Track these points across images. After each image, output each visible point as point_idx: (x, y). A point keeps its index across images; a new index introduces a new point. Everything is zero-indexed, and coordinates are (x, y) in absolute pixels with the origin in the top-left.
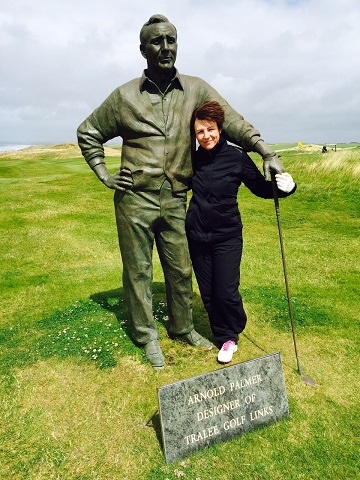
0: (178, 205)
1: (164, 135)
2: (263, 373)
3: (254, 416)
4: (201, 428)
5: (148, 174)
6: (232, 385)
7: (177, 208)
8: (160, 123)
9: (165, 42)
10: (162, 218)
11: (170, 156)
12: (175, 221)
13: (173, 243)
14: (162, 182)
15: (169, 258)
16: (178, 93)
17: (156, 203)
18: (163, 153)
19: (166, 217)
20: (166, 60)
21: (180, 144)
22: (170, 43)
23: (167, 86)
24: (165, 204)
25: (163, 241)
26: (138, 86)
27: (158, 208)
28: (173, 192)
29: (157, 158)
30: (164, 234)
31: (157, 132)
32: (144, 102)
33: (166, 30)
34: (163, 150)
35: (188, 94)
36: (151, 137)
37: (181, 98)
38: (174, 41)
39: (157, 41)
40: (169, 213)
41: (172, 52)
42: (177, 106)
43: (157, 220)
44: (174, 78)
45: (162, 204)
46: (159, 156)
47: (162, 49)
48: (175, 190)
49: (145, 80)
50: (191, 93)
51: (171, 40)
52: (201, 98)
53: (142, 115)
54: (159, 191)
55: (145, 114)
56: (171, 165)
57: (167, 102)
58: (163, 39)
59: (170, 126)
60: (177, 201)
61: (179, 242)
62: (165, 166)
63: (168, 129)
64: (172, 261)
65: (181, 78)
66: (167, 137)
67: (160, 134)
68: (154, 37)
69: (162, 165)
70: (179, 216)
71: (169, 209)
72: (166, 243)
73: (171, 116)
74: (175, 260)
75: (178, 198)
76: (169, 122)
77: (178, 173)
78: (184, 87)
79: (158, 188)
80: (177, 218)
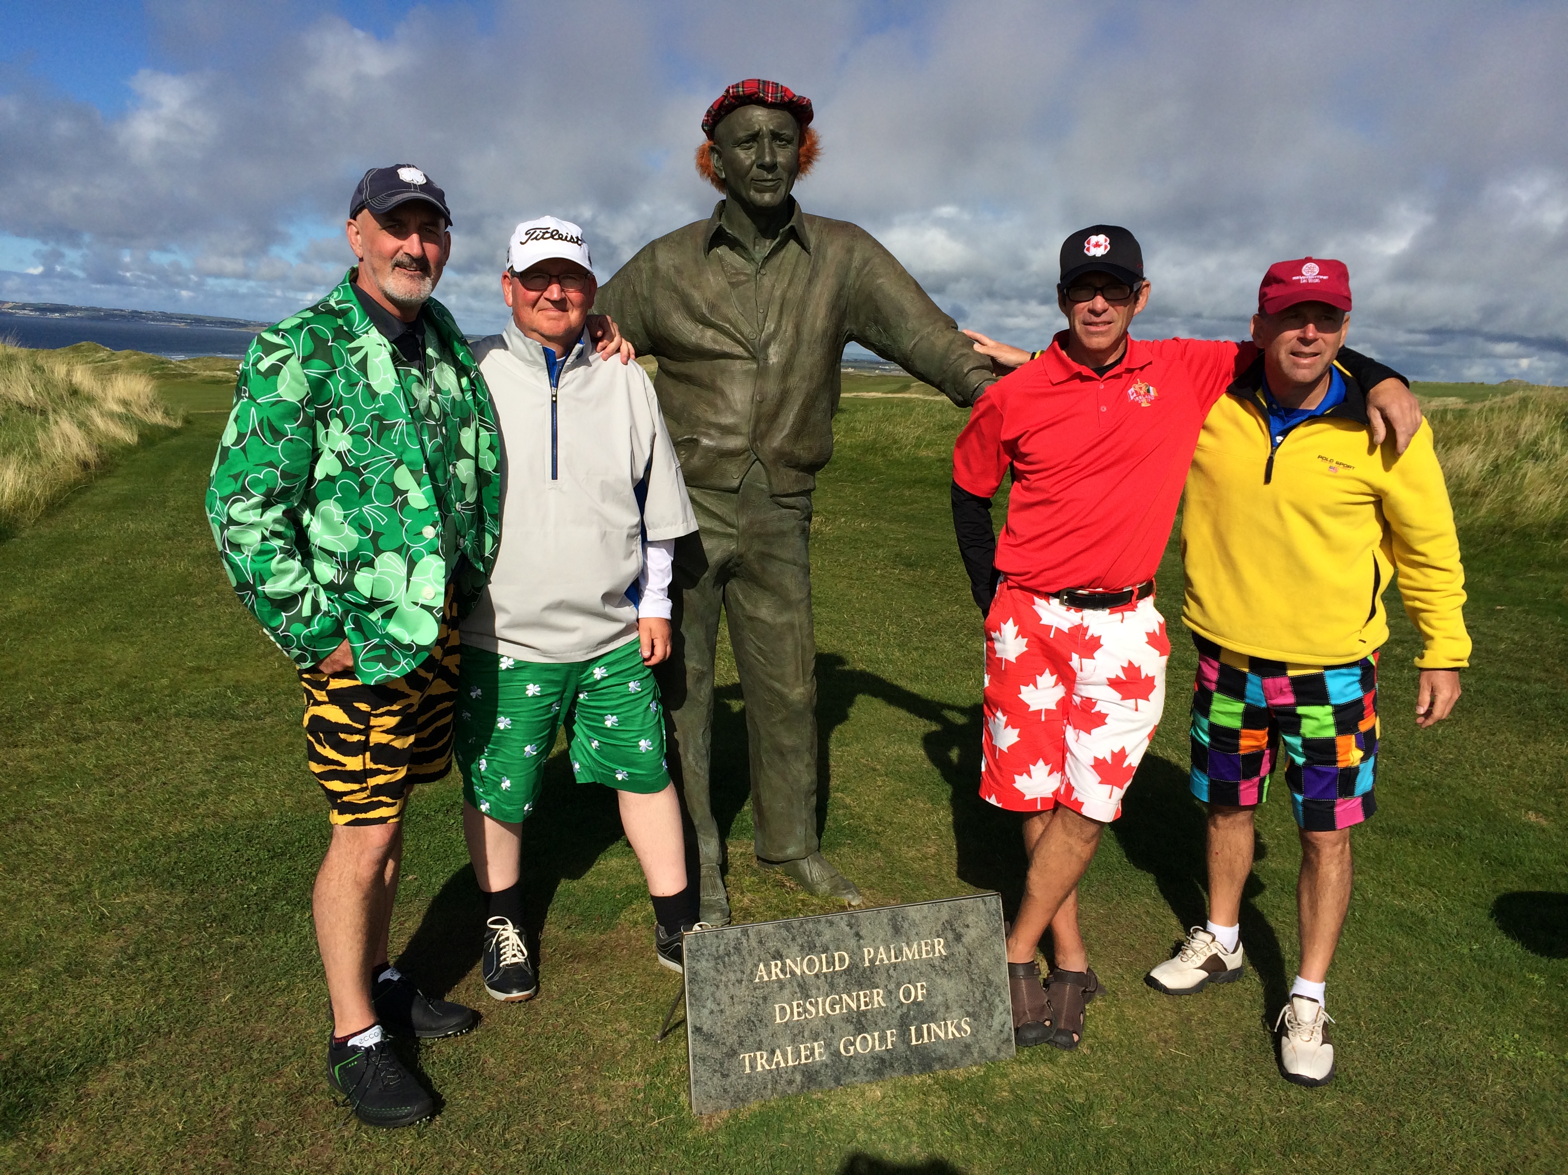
0: (786, 526)
1: (754, 358)
2: (950, 936)
3: (920, 1036)
4: (784, 1040)
5: (708, 449)
6: (868, 953)
7: (782, 534)
8: (747, 330)
9: (767, 145)
10: (741, 556)
11: (767, 408)
12: (774, 567)
13: (769, 619)
14: (745, 467)
15: (757, 659)
16: (797, 262)
17: (728, 519)
18: (748, 399)
19: (750, 556)
20: (769, 184)
21: (794, 380)
22: (779, 146)
23: (769, 245)
24: (751, 524)
25: (744, 616)
26: (701, 241)
27: (734, 531)
28: (772, 496)
29: (735, 412)
30: (745, 598)
31: (739, 350)
32: (711, 278)
33: (771, 119)
34: (750, 393)
35: (821, 261)
36: (722, 362)
37: (803, 272)
38: (789, 142)
39: (747, 142)
40: (758, 546)
41: (783, 168)
42: (791, 291)
43: (729, 561)
44: (787, 227)
45: (743, 522)
46: (739, 407)
47: (759, 162)
48: (776, 492)
49: (716, 227)
50: (828, 260)
51: (781, 140)
52: (853, 273)
53: (705, 310)
54: (736, 491)
55: (713, 307)
56: (768, 431)
57: (767, 282)
58: (763, 139)
59: (772, 337)
60: (781, 519)
61: (784, 618)
62: (754, 431)
63: (767, 345)
64: (764, 665)
65: (806, 225)
66: (761, 364)
67: (746, 354)
68: (742, 134)
69: (746, 429)
70: (787, 554)
71: (758, 536)
72: (751, 619)
73: (777, 314)
74: (771, 664)
75: (784, 511)
76: (770, 326)
77: (787, 449)
78: (812, 246)
79: (735, 483)
80: (781, 560)
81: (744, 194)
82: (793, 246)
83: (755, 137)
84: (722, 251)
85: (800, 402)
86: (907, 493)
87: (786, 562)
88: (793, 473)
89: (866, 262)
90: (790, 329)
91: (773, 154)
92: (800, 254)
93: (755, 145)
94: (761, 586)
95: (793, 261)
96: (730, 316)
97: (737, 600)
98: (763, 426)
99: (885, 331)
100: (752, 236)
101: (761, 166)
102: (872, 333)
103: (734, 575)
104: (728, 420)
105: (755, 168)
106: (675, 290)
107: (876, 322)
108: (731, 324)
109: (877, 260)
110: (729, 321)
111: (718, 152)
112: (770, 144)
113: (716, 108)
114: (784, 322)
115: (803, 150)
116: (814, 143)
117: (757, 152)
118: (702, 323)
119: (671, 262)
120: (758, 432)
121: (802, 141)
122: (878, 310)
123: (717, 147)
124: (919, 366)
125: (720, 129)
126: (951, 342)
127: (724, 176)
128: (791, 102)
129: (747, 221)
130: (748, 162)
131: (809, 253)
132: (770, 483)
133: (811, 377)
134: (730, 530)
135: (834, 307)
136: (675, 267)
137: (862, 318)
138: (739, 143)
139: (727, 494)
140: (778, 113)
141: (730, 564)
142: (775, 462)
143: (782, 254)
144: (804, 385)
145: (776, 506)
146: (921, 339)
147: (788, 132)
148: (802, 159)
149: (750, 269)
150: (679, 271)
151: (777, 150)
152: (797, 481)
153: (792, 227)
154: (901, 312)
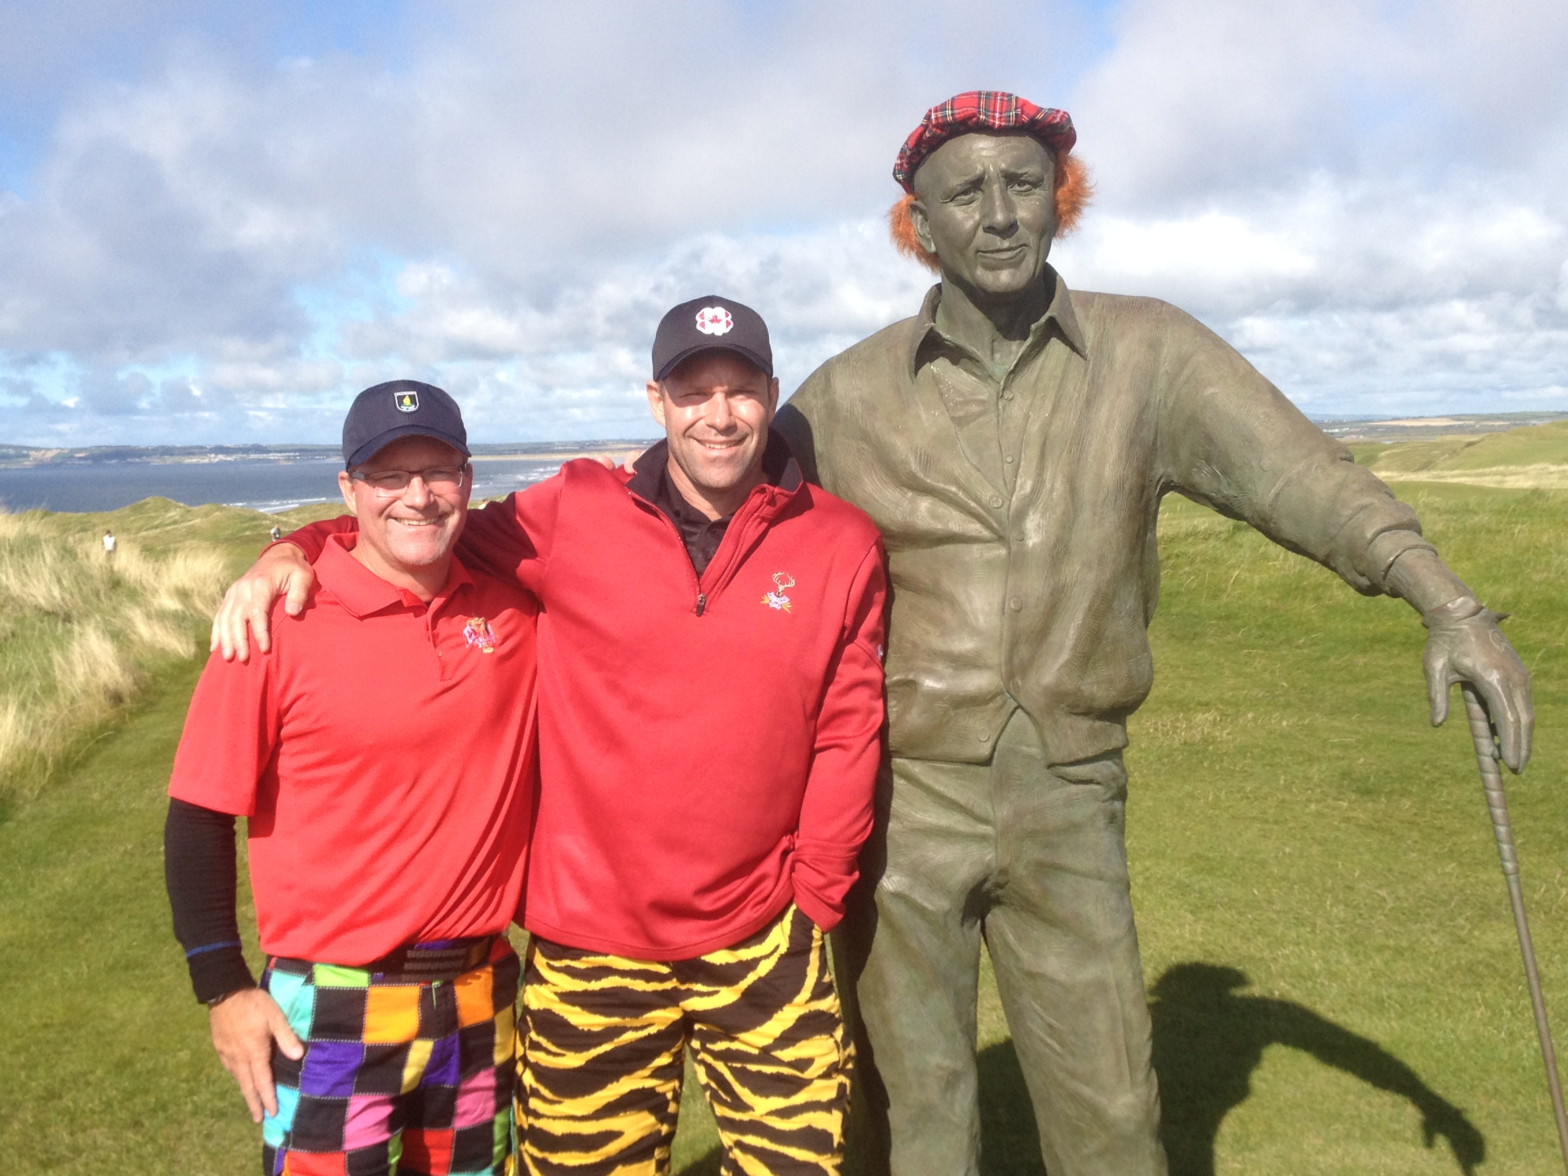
0: (1079, 814)
1: (1001, 539)
5: (935, 696)
7: (1074, 827)
8: (986, 494)
9: (997, 194)
10: (1003, 872)
11: (1029, 620)
12: (1063, 887)
13: (1062, 977)
14: (1000, 721)
15: (1048, 1045)
16: (1065, 373)
17: (977, 811)
18: (996, 607)
19: (1021, 870)
20: (1004, 256)
21: (1072, 570)
22: (1019, 193)
23: (1017, 349)
24: (1018, 815)
25: (1019, 969)
26: (905, 354)
27: (988, 829)
28: (1051, 766)
29: (975, 632)
30: (1020, 940)
31: (974, 528)
32: (924, 416)
33: (1001, 153)
34: (997, 599)
35: (1105, 371)
36: (950, 548)
37: (1076, 389)
38: (1035, 185)
39: (965, 192)
40: (1033, 852)
41: (1029, 227)
42: (1058, 423)
43: (985, 880)
44: (1043, 320)
45: (1003, 812)
46: (982, 621)
47: (987, 223)
48: (1057, 757)
49: (925, 331)
50: (1117, 366)
51: (1021, 183)
52: (1162, 383)
53: (914, 467)
54: (987, 762)
55: (927, 462)
56: (1032, 659)
57: (1016, 410)
58: (990, 186)
59: (1030, 501)
60: (1069, 802)
61: (1090, 972)
62: (1010, 660)
63: (1021, 515)
64: (1058, 1054)
65: (1078, 311)
66: (1014, 547)
67: (986, 533)
68: (956, 182)
69: (995, 656)
70: (1083, 862)
71: (1032, 835)
72: (1032, 976)
73: (1034, 463)
74: (1073, 1054)
75: (1074, 788)
76: (1025, 485)
77: (1069, 685)
78: (1088, 345)
79: (984, 750)
80: (1075, 873)
81: (967, 275)
82: (1055, 346)
83: (977, 184)
84: (939, 367)
85: (1085, 605)
86: (1361, 660)
87: (1086, 875)
88: (1084, 724)
89: (1183, 361)
90: (1058, 485)
91: (1009, 207)
92: (1069, 360)
93: (979, 195)
94: (1044, 920)
95: (1059, 372)
96: (958, 472)
97: (1006, 943)
98: (1024, 651)
99: (1224, 473)
100: (987, 339)
101: (990, 229)
102: (1203, 479)
103: (998, 902)
104: (965, 645)
105: (980, 232)
106: (865, 437)
107: (1208, 460)
108: (960, 486)
109: (1202, 357)
110: (956, 482)
111: (922, 212)
112: (1003, 192)
113: (911, 144)
114: (1048, 475)
115: (1062, 193)
116: (1080, 181)
117: (982, 206)
118: (910, 488)
119: (856, 393)
120: (1016, 661)
121: (1059, 179)
122: (1209, 439)
123: (919, 203)
124: (1288, 530)
125: (922, 176)
126: (1342, 486)
127: (933, 248)
128: (1033, 122)
129: (976, 315)
130: (969, 224)
131: (1084, 357)
132: (1044, 745)
133: (1101, 561)
134: (982, 828)
135: (1132, 442)
136: (862, 401)
137: (1184, 454)
138: (952, 197)
139: (973, 768)
140: (1014, 141)
141: (988, 885)
142: (1049, 710)
143: (1039, 361)
144: (1091, 577)
145: (1059, 782)
146: (1288, 483)
147: (1032, 170)
148: (1063, 207)
149: (986, 393)
150: (871, 408)
151: (1015, 199)
152: (1093, 735)
153: (1052, 321)
154: (1250, 441)
